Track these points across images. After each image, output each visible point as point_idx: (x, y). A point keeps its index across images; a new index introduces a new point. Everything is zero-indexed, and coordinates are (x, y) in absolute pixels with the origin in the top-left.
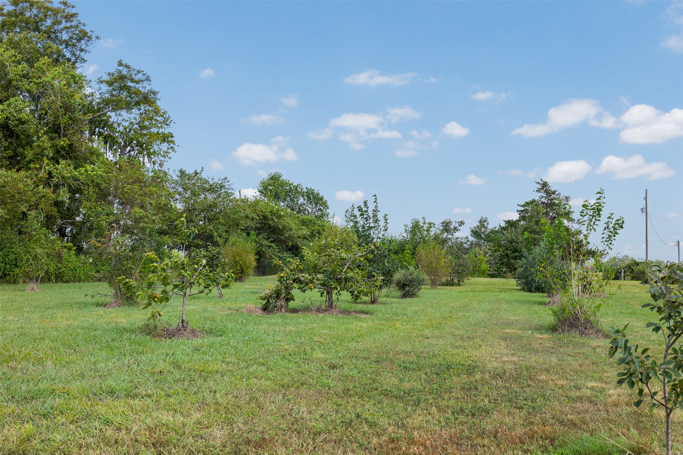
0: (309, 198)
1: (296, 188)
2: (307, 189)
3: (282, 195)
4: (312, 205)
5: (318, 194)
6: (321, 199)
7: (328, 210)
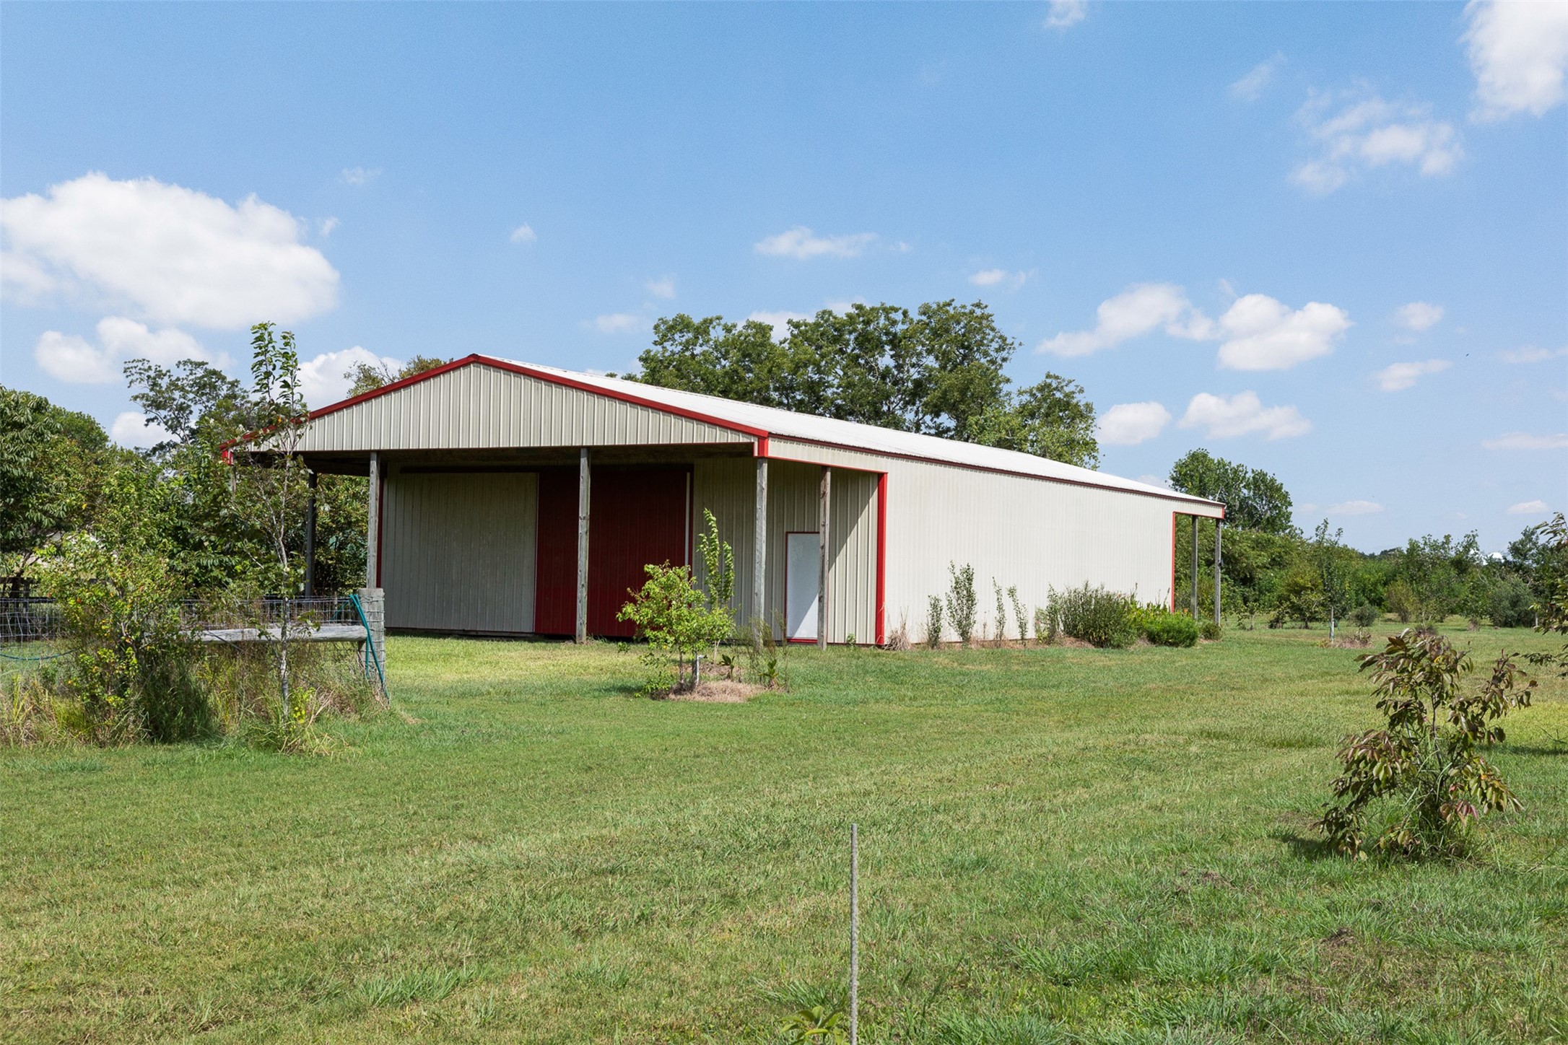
0: (1257, 487)
1: (1235, 472)
2: (1253, 471)
3: (1211, 486)
4: (1262, 500)
5: (1273, 480)
6: (1279, 489)
7: (1290, 509)
